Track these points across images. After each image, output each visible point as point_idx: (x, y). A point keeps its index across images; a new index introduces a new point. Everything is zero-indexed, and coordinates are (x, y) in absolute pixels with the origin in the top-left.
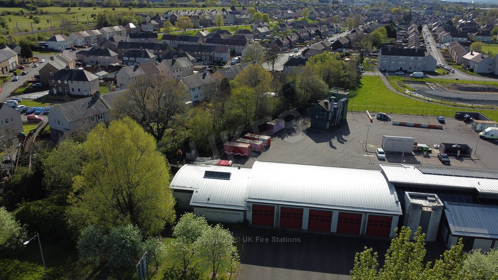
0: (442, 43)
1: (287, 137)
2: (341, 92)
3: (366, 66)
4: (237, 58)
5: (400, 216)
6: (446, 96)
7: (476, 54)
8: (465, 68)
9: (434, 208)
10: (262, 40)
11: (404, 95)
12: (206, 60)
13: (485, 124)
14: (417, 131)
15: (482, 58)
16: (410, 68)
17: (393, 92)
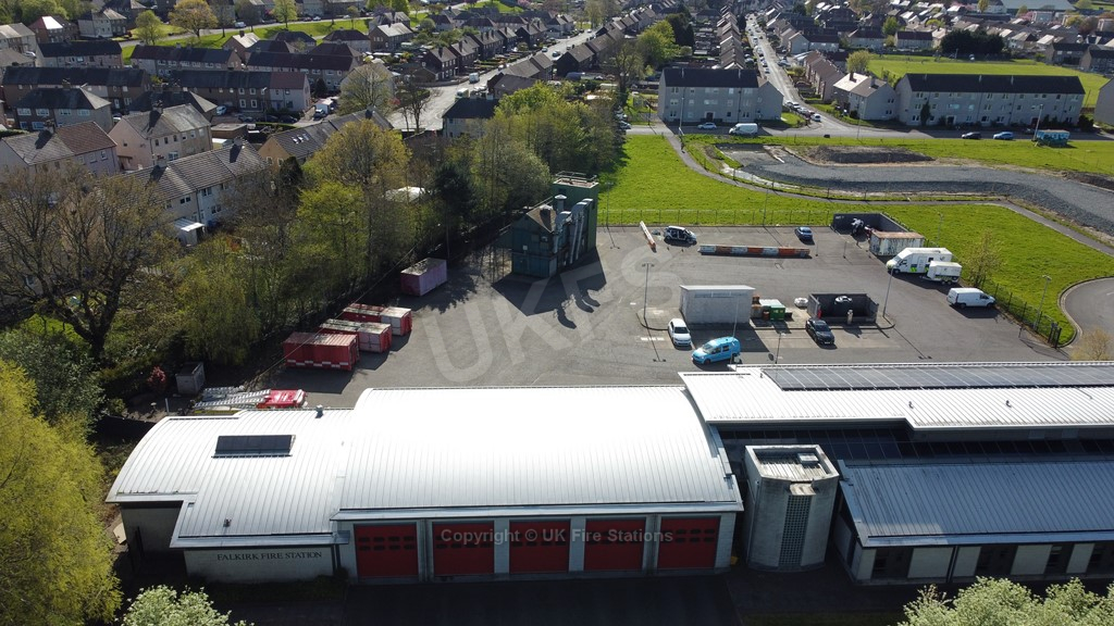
0: (789, 55)
1: (455, 304)
2: (579, 183)
3: (634, 113)
4: (328, 101)
5: (738, 513)
6: (810, 176)
7: (861, 78)
8: (841, 110)
9: (817, 486)
10: (393, 55)
11: (720, 178)
12: (249, 108)
13: (896, 240)
14: (756, 265)
15: (874, 86)
16: (729, 114)
17: (697, 173)
